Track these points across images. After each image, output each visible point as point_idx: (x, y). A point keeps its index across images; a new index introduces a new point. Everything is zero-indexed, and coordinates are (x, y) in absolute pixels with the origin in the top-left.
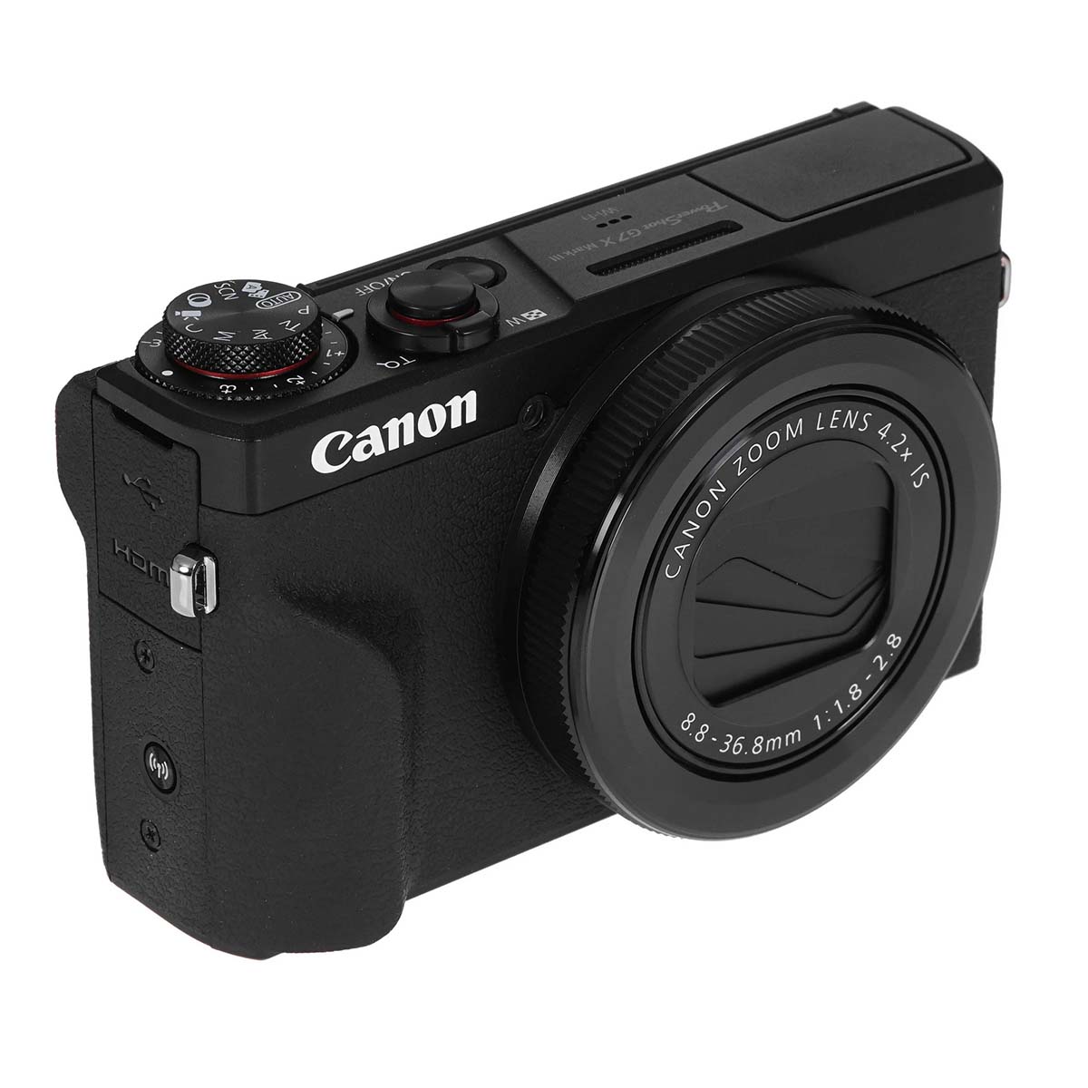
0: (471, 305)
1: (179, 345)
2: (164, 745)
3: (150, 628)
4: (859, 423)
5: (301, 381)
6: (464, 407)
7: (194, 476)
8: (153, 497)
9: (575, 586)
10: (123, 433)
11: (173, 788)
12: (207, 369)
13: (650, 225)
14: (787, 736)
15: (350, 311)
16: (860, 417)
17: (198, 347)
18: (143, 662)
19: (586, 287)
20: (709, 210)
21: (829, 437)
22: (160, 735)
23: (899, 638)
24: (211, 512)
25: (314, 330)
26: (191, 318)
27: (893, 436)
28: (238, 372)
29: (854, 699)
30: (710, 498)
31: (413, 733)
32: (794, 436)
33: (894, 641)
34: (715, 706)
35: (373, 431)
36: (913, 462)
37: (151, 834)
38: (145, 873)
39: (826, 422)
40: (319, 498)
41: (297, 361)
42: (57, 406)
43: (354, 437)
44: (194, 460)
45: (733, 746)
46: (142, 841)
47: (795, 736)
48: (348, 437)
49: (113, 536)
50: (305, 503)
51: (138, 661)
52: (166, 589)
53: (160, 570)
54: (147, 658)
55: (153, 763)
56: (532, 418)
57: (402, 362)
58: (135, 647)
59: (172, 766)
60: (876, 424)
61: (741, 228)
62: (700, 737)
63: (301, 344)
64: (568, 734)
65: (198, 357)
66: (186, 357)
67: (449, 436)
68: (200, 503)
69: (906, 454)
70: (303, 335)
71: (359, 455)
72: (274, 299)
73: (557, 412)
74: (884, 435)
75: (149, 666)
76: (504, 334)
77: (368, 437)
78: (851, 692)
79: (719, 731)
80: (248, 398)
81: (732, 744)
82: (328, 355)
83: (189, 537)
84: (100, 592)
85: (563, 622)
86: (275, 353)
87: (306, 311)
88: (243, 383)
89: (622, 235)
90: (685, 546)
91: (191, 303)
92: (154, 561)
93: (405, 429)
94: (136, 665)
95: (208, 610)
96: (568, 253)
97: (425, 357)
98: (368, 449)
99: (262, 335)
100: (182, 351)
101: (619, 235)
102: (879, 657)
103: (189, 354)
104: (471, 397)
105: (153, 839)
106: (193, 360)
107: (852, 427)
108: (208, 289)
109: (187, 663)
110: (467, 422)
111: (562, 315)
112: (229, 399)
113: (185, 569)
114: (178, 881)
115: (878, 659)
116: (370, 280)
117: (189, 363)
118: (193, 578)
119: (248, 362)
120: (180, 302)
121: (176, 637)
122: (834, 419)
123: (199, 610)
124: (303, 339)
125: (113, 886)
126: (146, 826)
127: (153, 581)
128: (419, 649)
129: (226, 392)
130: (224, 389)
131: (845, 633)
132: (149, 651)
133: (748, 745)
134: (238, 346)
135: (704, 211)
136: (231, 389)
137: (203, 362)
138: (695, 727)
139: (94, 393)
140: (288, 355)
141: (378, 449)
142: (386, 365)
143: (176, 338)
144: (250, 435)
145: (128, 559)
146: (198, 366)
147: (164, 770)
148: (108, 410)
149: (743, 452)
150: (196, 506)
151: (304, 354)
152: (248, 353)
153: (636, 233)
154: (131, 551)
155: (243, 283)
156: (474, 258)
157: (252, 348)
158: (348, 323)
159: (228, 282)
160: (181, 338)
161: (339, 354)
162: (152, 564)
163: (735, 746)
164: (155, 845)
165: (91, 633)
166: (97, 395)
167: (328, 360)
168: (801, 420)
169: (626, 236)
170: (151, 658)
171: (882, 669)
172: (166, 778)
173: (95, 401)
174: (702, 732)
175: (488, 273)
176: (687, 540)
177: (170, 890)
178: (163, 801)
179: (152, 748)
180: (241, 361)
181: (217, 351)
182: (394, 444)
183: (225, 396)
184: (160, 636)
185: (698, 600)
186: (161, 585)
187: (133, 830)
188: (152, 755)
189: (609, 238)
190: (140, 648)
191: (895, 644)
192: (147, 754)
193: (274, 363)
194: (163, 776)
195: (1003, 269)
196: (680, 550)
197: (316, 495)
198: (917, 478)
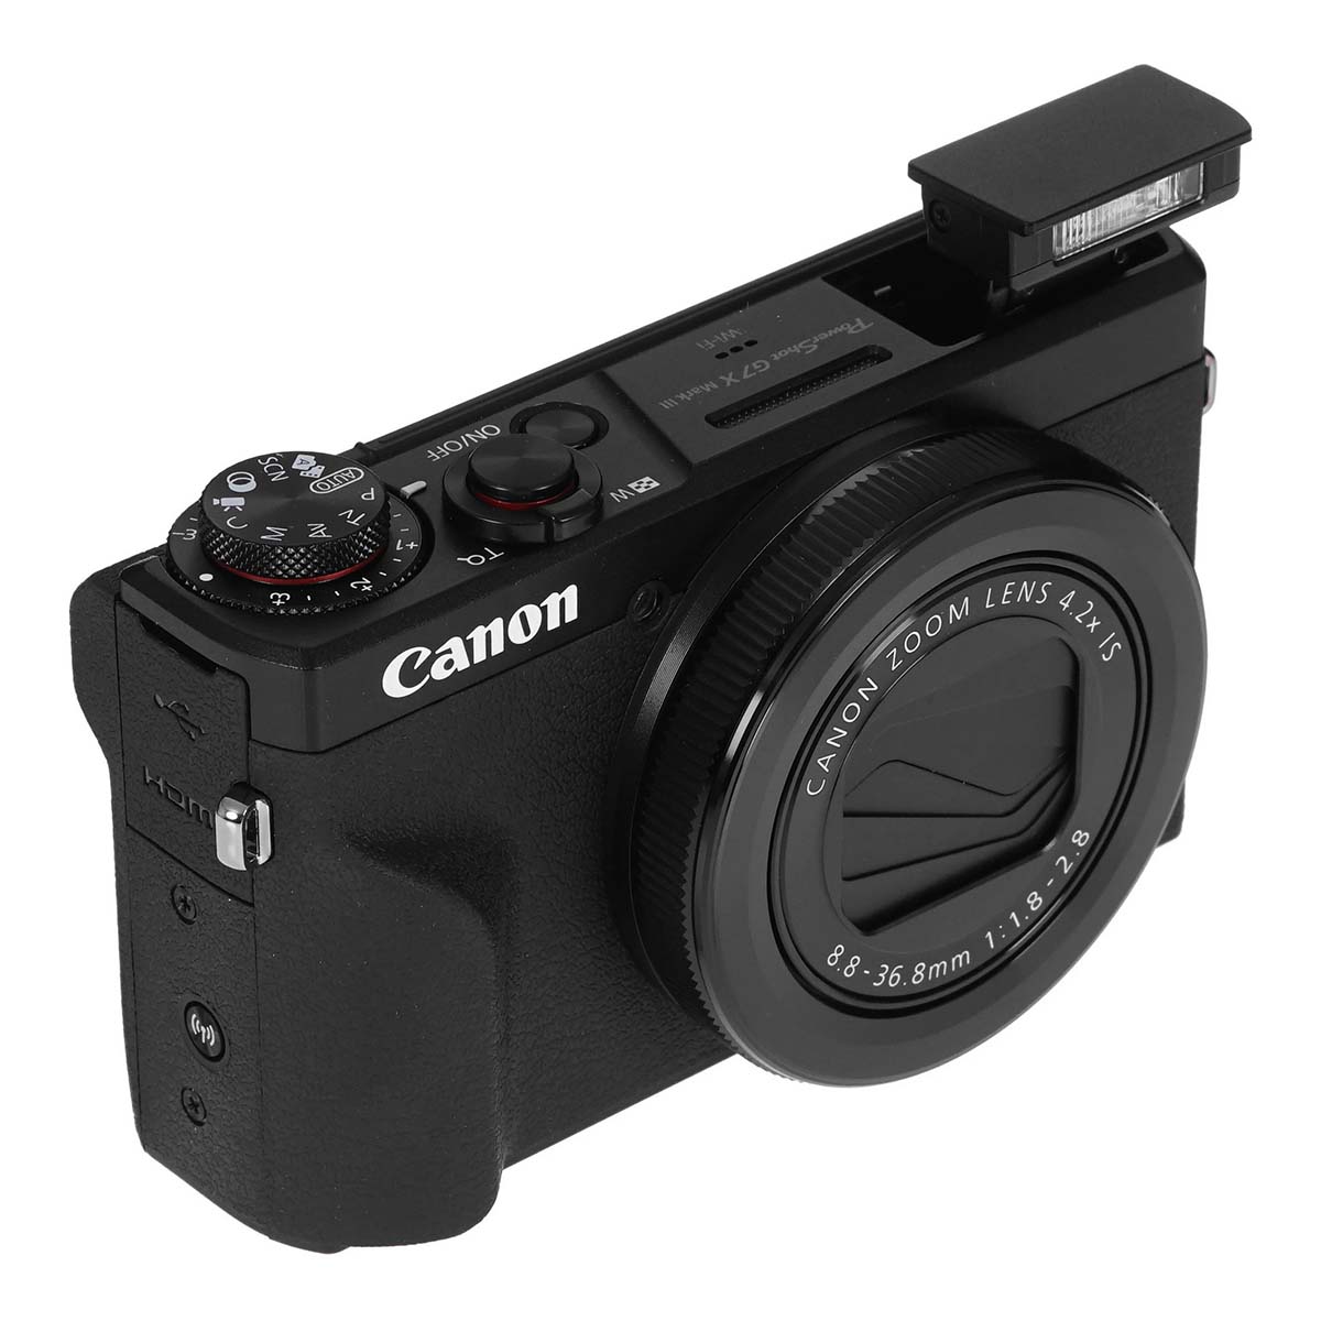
0: (568, 482)
1: (218, 544)
2: (209, 1007)
3: (190, 873)
4: (1037, 595)
5: (367, 585)
6: (564, 605)
7: (242, 704)
8: (192, 726)
9: (703, 800)
10: (154, 648)
11: (221, 1055)
12: (255, 574)
13: (780, 353)
14: (954, 960)
15: (422, 484)
16: (1038, 588)
17: (243, 548)
18: (182, 910)
19: (705, 445)
20: (851, 331)
21: (1001, 615)
22: (203, 995)
23: (1087, 834)
24: (264, 748)
25: (381, 521)
26: (233, 508)
27: (1078, 605)
28: (291, 577)
29: (1033, 909)
30: (859, 699)
31: (507, 983)
32: (959, 618)
33: (1081, 838)
34: (868, 935)
35: (455, 644)
36: (1101, 633)
37: (195, 1106)
38: (188, 1148)
39: (996, 598)
40: (392, 726)
41: (363, 559)
42: (71, 607)
43: (433, 652)
44: (241, 691)
45: (890, 978)
46: (183, 1112)
47: (963, 958)
48: (425, 653)
49: (144, 763)
50: (376, 734)
51: (175, 908)
52: (209, 831)
53: (202, 809)
54: (186, 906)
55: (195, 1025)
56: (642, 606)
57: (487, 555)
58: (172, 894)
59: (218, 1029)
60: (1055, 595)
61: (890, 356)
62: (849, 971)
63: (366, 541)
64: (694, 982)
65: (243, 559)
66: (228, 559)
67: (546, 640)
68: (249, 738)
69: (1094, 624)
70: (369, 529)
71: (439, 672)
72: (331, 478)
73: (673, 599)
74: (1066, 605)
75: (190, 915)
76: (609, 513)
77: (449, 651)
78: (1029, 901)
79: (872, 962)
80: (304, 611)
81: (887, 976)
82: (398, 549)
83: (235, 775)
84: (127, 825)
85: (685, 855)
86: (335, 553)
87: (370, 496)
88: (297, 589)
89: (747, 367)
90: (829, 757)
91: (232, 486)
92: (193, 798)
93: (492, 637)
94: (173, 912)
95: (262, 859)
96: (682, 396)
97: (515, 549)
98: (449, 664)
99: (319, 531)
100: (223, 552)
101: (743, 369)
102: (1063, 858)
103: (232, 555)
104: (571, 593)
105: (196, 1110)
106: (238, 563)
107: (1028, 600)
108: (251, 466)
109: (235, 917)
110: (567, 621)
111: (678, 484)
112: (282, 612)
113: (233, 815)
114: (228, 1161)
115: (1062, 862)
116: (445, 437)
117: (233, 566)
118: (244, 825)
119: (304, 566)
120: (218, 486)
121: (223, 887)
122: (1006, 593)
123: (249, 859)
124: (369, 535)
125: (147, 1155)
126: (188, 1094)
127: (193, 820)
128: (512, 885)
129: (278, 603)
130: (276, 598)
131: (1019, 834)
132: (189, 898)
133: (907, 974)
134: (291, 547)
135: (845, 332)
136: (283, 598)
137: (249, 566)
138: (844, 961)
139: (118, 598)
140: (352, 554)
141: (462, 663)
142: (468, 560)
143: (215, 536)
144: (309, 661)
145: (162, 790)
146: (244, 570)
147: (209, 1035)
148: (135, 620)
149: (898, 643)
150: (245, 740)
151: (370, 551)
152: (303, 556)
153: (763, 366)
154: (165, 783)
155: (291, 456)
156: (569, 404)
157: (308, 550)
158: (420, 500)
159: (274, 455)
160: (222, 536)
161: (412, 545)
162: (191, 801)
163: (892, 976)
164: (200, 1117)
165: (117, 868)
166: (120, 600)
167: (398, 555)
168: (967, 599)
169: (751, 370)
170: (192, 908)
171: (1066, 871)
172: (212, 1043)
173: (118, 607)
174: (852, 966)
175: (586, 425)
176: (832, 749)
177: (217, 1169)
178: (209, 1070)
179: (194, 1008)
180: (294, 564)
181: (265, 554)
182: (480, 655)
183: (277, 608)
184: (203, 884)
185: (846, 815)
186: (204, 826)
187: (172, 1098)
188: (194, 1016)
189: (731, 374)
190: (179, 894)
191: (1082, 842)
192: (188, 1016)
193: (334, 566)
194: (208, 1041)
195: (1207, 370)
196: (823, 763)
197: (389, 723)
198: (1106, 651)
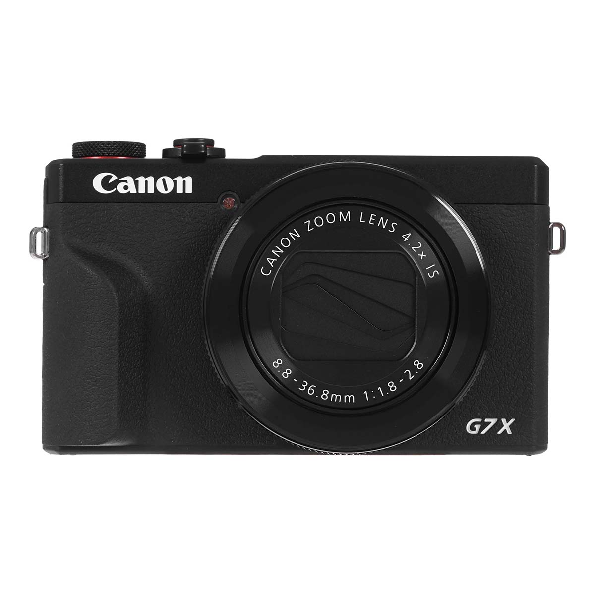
4: (389, 227)
6: (185, 184)
14: (345, 396)
16: (389, 224)
23: (422, 364)
27: (413, 242)
29: (391, 390)
30: (290, 238)
32: (345, 220)
33: (419, 365)
35: (129, 179)
36: (427, 261)
39: (366, 219)
40: (98, 204)
43: (118, 179)
47: (350, 398)
48: (114, 178)
60: (400, 231)
62: (285, 375)
67: (175, 196)
69: (422, 255)
74: (406, 239)
77: (126, 181)
78: (389, 386)
81: (307, 388)
90: (274, 260)
93: (148, 184)
98: (126, 188)
104: (189, 179)
107: (384, 227)
110: (186, 192)
115: (408, 372)
122: (371, 219)
133: (319, 392)
138: (282, 368)
141: (132, 190)
149: (311, 218)
163: (309, 389)
168: (349, 212)
171: (410, 379)
174: (287, 373)
176: (275, 257)
182: (142, 190)
196: (270, 261)
198: (431, 271)
